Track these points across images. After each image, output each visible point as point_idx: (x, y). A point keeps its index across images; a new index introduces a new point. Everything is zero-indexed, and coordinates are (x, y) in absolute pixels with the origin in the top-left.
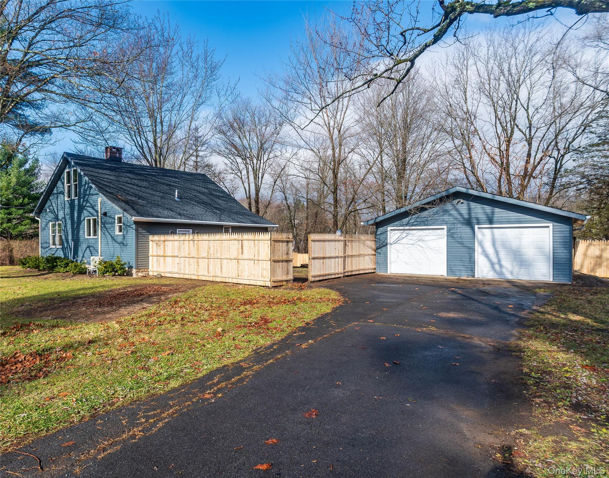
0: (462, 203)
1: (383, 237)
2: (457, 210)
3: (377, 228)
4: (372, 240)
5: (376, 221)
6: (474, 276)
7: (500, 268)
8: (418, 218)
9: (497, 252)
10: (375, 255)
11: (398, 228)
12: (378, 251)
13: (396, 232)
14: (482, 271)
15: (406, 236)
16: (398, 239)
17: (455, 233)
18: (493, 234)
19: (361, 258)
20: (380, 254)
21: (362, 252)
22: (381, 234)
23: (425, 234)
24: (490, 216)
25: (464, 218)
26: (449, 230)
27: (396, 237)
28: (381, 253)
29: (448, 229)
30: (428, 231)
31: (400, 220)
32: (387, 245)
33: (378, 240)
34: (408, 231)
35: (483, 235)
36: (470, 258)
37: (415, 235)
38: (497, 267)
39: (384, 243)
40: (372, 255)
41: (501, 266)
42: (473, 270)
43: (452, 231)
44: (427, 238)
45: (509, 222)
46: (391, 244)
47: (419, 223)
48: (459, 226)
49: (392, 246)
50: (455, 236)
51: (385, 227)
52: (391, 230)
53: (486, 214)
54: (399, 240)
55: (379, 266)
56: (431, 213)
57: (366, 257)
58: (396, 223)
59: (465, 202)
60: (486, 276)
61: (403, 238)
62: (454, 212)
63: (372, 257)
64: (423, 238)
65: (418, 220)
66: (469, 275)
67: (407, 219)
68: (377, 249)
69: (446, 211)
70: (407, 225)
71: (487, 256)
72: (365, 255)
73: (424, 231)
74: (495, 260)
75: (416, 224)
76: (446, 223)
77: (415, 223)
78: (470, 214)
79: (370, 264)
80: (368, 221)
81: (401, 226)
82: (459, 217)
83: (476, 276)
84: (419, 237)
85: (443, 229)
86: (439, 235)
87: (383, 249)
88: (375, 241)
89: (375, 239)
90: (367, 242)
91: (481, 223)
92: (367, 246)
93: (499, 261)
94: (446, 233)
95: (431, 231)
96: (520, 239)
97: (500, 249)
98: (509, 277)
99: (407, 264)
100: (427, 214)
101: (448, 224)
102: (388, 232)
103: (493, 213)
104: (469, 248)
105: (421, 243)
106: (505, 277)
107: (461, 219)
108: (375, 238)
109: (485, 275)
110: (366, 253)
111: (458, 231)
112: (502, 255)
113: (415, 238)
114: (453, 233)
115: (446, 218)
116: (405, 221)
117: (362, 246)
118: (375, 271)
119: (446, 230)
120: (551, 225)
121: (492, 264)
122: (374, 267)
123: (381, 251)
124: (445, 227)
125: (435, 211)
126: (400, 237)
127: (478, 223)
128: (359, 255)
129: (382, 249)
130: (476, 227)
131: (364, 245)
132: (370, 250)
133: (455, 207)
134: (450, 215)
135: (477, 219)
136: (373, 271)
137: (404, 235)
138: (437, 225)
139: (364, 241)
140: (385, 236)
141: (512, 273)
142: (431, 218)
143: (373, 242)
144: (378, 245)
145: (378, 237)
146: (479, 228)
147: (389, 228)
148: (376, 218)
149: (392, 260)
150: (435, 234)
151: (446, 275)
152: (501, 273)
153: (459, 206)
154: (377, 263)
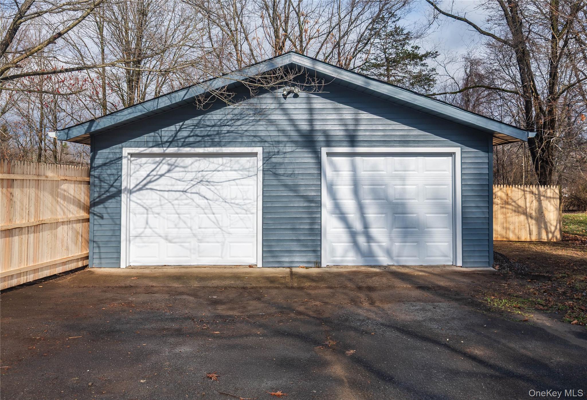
0: (296, 96)
1: (109, 172)
2: (285, 111)
3: (94, 151)
4: (80, 182)
5: (93, 129)
6: (318, 264)
7: (368, 242)
8: (197, 125)
9: (361, 208)
10: (88, 220)
11: (148, 151)
12: (97, 209)
13: (144, 160)
14: (333, 251)
15: (169, 171)
16: (148, 179)
17: (281, 164)
18: (354, 169)
19: (46, 235)
20: (102, 217)
21: (47, 216)
22: (105, 164)
23: (212, 167)
24: (351, 127)
25: (298, 131)
26: (267, 158)
27: (143, 173)
28: (105, 216)
29: (267, 155)
30: (220, 160)
31: (154, 131)
32: (119, 193)
33: (97, 181)
34: (173, 159)
35: (336, 170)
36: (312, 224)
37: (189, 169)
38: (361, 240)
39: (113, 189)
40: (78, 221)
41: (369, 238)
42: (316, 250)
43: (274, 160)
44: (217, 177)
45: (385, 143)
46: (131, 192)
47: (199, 139)
48: (288, 149)
49: (134, 197)
50: (281, 172)
51: (115, 148)
52: (132, 155)
53: (343, 122)
54: (150, 182)
55: (96, 250)
56: (229, 117)
57: (62, 230)
58: (145, 138)
59: (302, 94)
60: (342, 261)
61: (161, 176)
62: (278, 116)
63: (79, 227)
64: (209, 176)
65: (198, 131)
66: (309, 262)
67: (172, 128)
68: (94, 204)
69: (260, 112)
70: (170, 143)
71: (343, 217)
72: (57, 224)
73: (211, 159)
74: (358, 226)
75: (194, 143)
76: (262, 141)
77: (191, 139)
78: (311, 121)
79: (72, 246)
80: (69, 128)
81: (157, 145)
82: (288, 128)
83: (324, 264)
84: (200, 174)
85: (255, 154)
86: (244, 169)
87: (111, 204)
88: (88, 183)
89: (87, 179)
90: (65, 186)
91: (333, 144)
92: (65, 198)
93: (366, 226)
94: (260, 163)
95: (226, 160)
96: (403, 179)
97: (367, 201)
98: (384, 260)
99: (170, 242)
100: (219, 117)
101: (267, 145)
102: (124, 161)
103: (357, 121)
104: (308, 199)
105: (203, 189)
106: (377, 261)
107: (293, 133)
108: (89, 175)
109: (338, 259)
110: (60, 217)
111: (286, 161)
112: (372, 214)
113: (190, 176)
114: (276, 165)
115: (262, 128)
116: (167, 132)
117: (47, 198)
118: (85, 262)
119: (260, 156)
120: (457, 150)
121: (353, 234)
122: (84, 252)
123: (103, 211)
124: (259, 150)
125: (236, 112)
126: (154, 173)
127: (329, 143)
128: (37, 227)
129: (107, 204)
130: (324, 151)
131: (55, 194)
132: (73, 208)
133: (281, 104)
134: (271, 122)
135: (326, 133)
136: (80, 264)
137: (164, 168)
138: (242, 144)
139: (56, 183)
140: (114, 172)
141: (388, 253)
142: (228, 128)
143: (83, 187)
144: (96, 195)
145: (96, 173)
146: (329, 154)
147: (126, 151)
148: (92, 121)
149: (133, 233)
150: (236, 167)
151: (260, 265)
152: (369, 254)
153: (290, 104)
154: (91, 241)
